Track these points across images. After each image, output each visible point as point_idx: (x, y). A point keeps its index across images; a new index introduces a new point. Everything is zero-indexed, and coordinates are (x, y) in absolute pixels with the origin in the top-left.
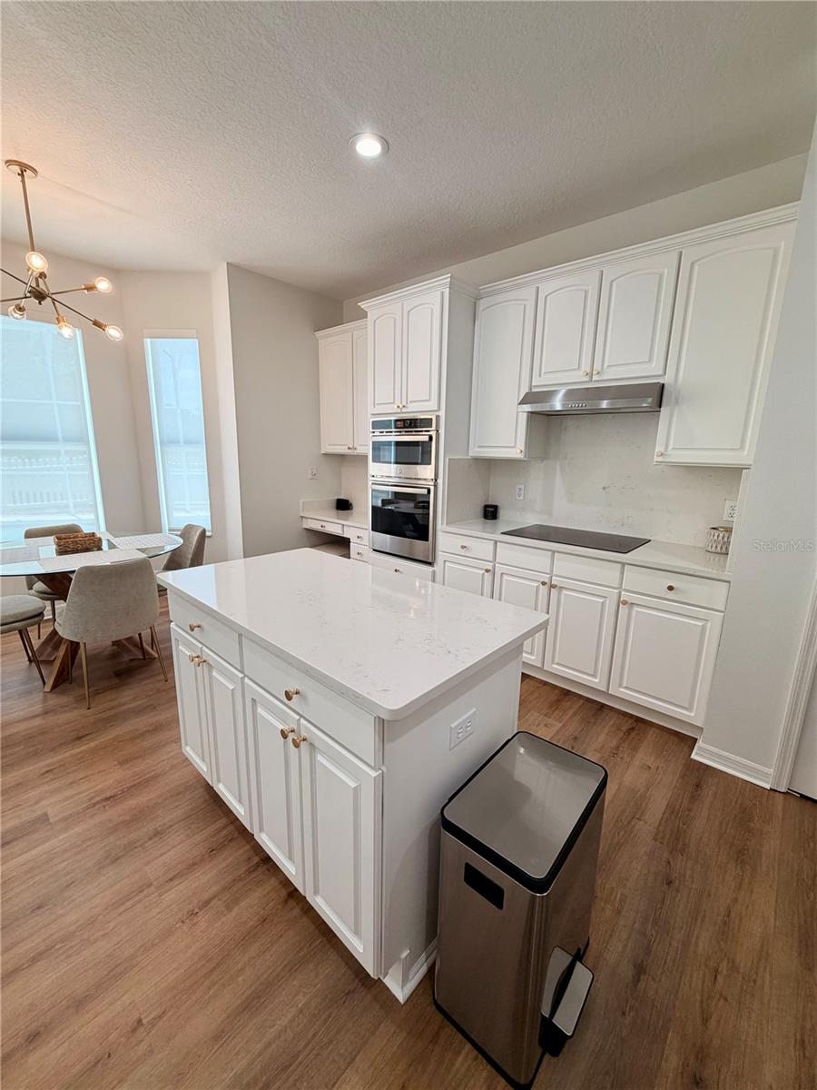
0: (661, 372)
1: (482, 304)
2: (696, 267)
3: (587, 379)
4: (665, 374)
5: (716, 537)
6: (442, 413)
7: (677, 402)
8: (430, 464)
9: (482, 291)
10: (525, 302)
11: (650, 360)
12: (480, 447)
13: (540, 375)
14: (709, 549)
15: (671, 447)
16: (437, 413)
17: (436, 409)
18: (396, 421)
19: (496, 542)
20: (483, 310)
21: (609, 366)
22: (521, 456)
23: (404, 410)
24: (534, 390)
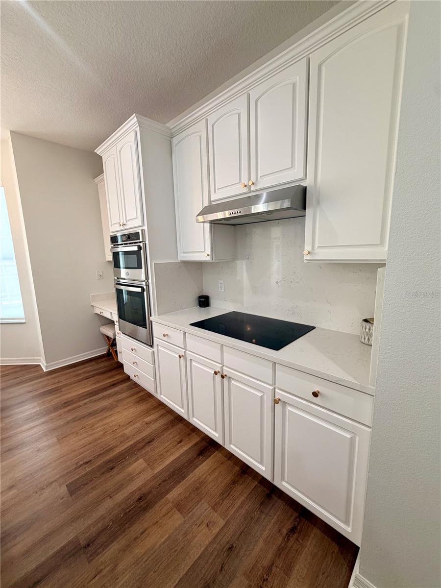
0: (301, 176)
1: (175, 141)
2: (323, 68)
3: (245, 190)
4: (306, 178)
5: (367, 330)
6: (145, 228)
7: (318, 202)
8: (142, 268)
9: (173, 131)
10: (200, 134)
11: (293, 166)
12: (184, 253)
13: (215, 192)
14: (363, 340)
15: (316, 246)
16: (142, 228)
17: (140, 224)
18: (122, 236)
19: (185, 333)
20: (175, 146)
21: (261, 177)
22: (208, 259)
23: (126, 228)
24: (213, 203)
